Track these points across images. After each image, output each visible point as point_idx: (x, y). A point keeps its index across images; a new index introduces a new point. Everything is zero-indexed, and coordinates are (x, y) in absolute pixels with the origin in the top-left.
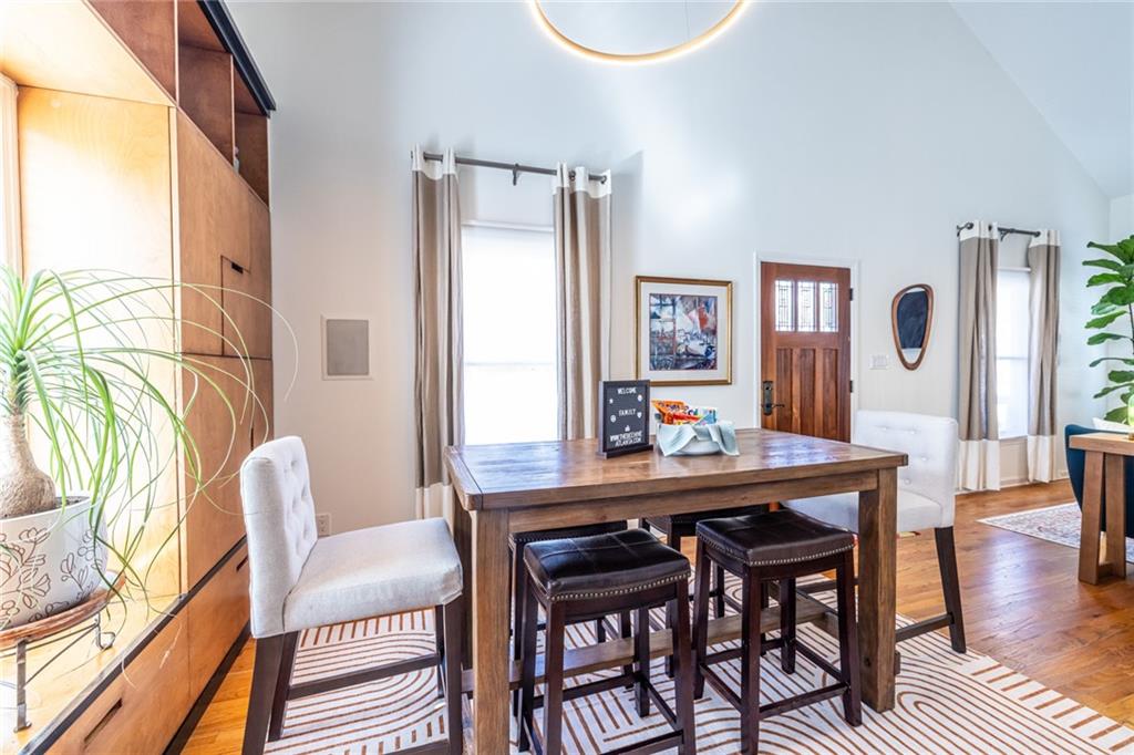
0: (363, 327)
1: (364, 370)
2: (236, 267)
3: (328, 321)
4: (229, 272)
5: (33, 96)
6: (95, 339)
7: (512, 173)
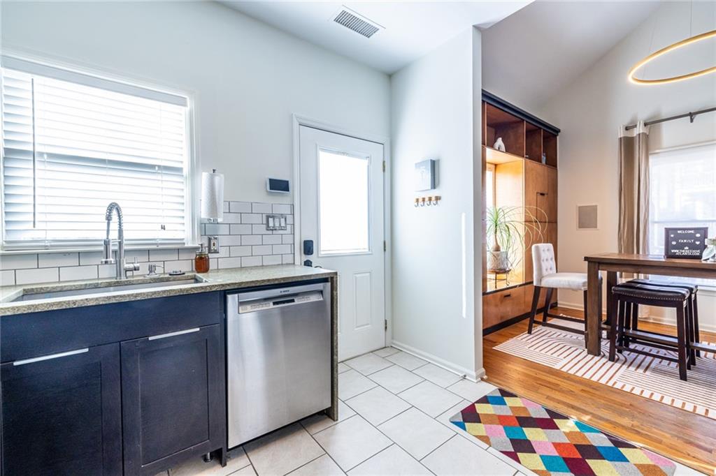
0: (594, 209)
1: (596, 227)
2: (542, 194)
3: (579, 207)
4: (540, 196)
5: (498, 167)
6: (507, 219)
7: (689, 117)
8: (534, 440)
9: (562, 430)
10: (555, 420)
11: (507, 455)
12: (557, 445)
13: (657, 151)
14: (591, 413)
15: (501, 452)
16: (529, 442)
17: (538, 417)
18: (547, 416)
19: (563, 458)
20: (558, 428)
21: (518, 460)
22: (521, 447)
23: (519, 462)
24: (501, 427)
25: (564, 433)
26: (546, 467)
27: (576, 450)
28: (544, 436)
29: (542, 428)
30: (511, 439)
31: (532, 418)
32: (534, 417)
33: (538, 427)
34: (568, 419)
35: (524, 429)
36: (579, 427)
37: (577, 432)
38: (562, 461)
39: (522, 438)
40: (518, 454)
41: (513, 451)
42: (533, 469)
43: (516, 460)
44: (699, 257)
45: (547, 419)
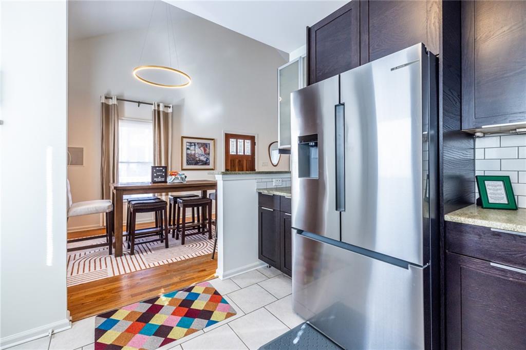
0: (81, 150)
1: (82, 164)
7: (137, 104)
8: (163, 322)
9: (166, 305)
10: (155, 303)
11: (165, 344)
12: (174, 314)
13: (123, 118)
14: (161, 287)
15: (160, 346)
16: (162, 326)
17: (147, 310)
18: (150, 305)
19: (185, 316)
20: (163, 306)
21: (173, 340)
22: (163, 332)
23: (174, 340)
24: (138, 335)
25: (168, 305)
26: (186, 328)
27: (182, 308)
28: (163, 315)
29: (157, 312)
30: (153, 335)
31: (144, 313)
32: (145, 311)
33: (154, 315)
34: (159, 297)
35: (150, 322)
36: (170, 297)
37: (171, 300)
38: (186, 318)
39: (157, 328)
40: (168, 337)
41: (164, 339)
42: (184, 335)
43: (172, 341)
44: (165, 182)
45: (151, 306)
